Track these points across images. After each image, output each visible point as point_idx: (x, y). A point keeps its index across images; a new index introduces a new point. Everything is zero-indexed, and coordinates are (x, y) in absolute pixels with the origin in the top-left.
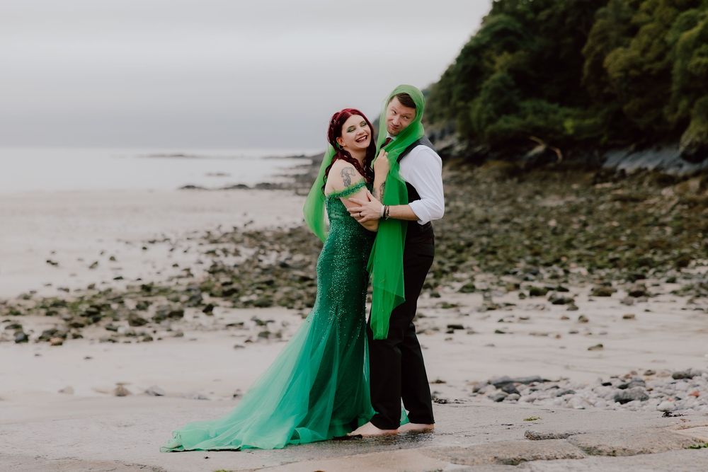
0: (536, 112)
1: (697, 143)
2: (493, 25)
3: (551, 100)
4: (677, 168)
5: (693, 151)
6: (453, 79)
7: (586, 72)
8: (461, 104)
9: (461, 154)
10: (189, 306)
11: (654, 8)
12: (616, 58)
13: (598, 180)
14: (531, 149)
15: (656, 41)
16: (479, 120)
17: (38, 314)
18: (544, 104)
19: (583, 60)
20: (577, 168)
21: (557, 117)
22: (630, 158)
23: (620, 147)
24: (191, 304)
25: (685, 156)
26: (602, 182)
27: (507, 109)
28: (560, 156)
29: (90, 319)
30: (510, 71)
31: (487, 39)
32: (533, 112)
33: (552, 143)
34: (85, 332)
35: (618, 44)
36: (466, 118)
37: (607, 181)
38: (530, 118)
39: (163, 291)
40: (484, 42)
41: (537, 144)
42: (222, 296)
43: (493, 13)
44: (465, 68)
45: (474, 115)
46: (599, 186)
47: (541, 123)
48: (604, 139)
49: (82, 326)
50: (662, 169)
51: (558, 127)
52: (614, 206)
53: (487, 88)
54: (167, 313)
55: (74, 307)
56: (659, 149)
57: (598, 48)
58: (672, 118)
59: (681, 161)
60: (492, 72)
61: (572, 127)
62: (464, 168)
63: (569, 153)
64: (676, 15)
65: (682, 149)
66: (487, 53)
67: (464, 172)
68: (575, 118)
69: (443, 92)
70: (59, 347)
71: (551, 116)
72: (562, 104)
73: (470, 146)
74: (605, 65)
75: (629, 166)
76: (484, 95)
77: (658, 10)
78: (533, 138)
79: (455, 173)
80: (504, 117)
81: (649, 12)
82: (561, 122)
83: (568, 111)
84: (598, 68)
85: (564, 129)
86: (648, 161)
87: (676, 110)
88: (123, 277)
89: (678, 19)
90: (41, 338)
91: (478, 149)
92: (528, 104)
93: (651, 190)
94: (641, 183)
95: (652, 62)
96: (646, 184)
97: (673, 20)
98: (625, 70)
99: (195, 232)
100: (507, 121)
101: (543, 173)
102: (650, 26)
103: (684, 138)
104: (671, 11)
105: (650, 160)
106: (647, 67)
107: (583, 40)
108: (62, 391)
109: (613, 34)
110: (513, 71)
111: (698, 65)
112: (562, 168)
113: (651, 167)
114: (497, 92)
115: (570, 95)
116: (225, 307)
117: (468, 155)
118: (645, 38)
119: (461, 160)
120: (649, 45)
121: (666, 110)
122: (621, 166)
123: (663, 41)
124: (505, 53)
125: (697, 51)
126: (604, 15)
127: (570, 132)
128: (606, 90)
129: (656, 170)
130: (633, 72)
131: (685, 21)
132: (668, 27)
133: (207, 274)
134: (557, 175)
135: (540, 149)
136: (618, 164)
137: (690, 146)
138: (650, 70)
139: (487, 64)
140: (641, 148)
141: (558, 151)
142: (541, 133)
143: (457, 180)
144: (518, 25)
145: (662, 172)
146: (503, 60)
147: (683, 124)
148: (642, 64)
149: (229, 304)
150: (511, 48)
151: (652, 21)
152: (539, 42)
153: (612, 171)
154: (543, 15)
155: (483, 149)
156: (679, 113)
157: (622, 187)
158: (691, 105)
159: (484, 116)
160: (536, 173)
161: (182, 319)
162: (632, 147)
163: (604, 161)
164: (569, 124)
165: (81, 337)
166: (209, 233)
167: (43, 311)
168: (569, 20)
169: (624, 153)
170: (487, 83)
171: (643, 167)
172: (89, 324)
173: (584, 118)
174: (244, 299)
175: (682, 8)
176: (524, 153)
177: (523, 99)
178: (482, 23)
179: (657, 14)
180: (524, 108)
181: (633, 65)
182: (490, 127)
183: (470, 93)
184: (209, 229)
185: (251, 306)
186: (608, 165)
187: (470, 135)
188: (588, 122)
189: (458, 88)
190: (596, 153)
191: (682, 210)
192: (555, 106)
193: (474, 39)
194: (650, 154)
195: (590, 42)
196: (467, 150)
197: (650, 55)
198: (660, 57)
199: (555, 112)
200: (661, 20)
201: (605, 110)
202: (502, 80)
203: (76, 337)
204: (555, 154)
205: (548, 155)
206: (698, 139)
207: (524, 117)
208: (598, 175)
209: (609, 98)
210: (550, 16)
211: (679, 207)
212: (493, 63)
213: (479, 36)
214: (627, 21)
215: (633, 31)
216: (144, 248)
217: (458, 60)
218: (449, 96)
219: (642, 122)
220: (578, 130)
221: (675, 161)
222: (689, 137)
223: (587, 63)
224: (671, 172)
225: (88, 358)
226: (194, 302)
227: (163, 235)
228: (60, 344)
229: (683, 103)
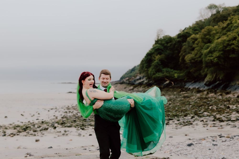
0: (167, 72)
1: (209, 81)
2: (155, 47)
3: (171, 68)
4: (203, 88)
5: (208, 83)
6: (144, 62)
7: (180, 61)
8: (146, 69)
9: (146, 83)
10: (51, 127)
11: (199, 43)
12: (188, 57)
13: (182, 91)
14: (165, 82)
15: (199, 52)
16: (151, 74)
17: (12, 129)
18: (169, 69)
19: (180, 57)
20: (177, 87)
21: (173, 73)
22: (192, 85)
23: (190, 82)
24: (51, 126)
25: (205, 84)
26: (183, 92)
27: (159, 71)
28: (173, 84)
29: (24, 130)
30: (160, 60)
31: (154, 51)
32: (166, 72)
33: (171, 80)
34: (21, 134)
35: (189, 53)
36: (147, 73)
37: (184, 92)
38: (165, 73)
39: (47, 123)
40: (152, 52)
41: (167, 81)
42: (61, 124)
43: (155, 44)
44: (147, 59)
45: (149, 72)
46: (182, 93)
47: (168, 75)
48: (186, 79)
49: (21, 132)
50: (200, 88)
51: (173, 76)
52: (182, 99)
53: (153, 65)
54: (44, 129)
55: (22, 127)
56: (200, 82)
57: (184, 54)
58: (203, 74)
59: (205, 86)
60: (155, 60)
61: (177, 76)
62: (146, 87)
63: (176, 83)
64: (205, 45)
65: (205, 82)
66: (154, 55)
67: (146, 88)
68: (178, 73)
69: (141, 66)
70: (12, 137)
71: (171, 73)
72: (174, 70)
73: (149, 81)
74: (185, 59)
75: (191, 87)
76: (152, 67)
77: (200, 43)
78: (166, 79)
79: (143, 89)
80: (158, 73)
81: (197, 44)
82: (174, 74)
83: (176, 71)
84: (183, 60)
85: (174, 76)
86: (196, 86)
87: (204, 71)
88: (39, 119)
89: (205, 46)
90: (9, 135)
91: (151, 82)
92: (164, 70)
93: (194, 94)
94: (192, 92)
95: (198, 58)
96: (194, 92)
97: (203, 46)
98: (190, 60)
99: (65, 106)
100: (158, 74)
101: (168, 89)
102: (197, 48)
103: (205, 79)
104: (203, 44)
105: (197, 85)
106: (196, 60)
107: (179, 52)
108: (6, 148)
109: (187, 50)
110: (161, 60)
111: (208, 59)
112: (173, 88)
113: (197, 87)
114: (156, 66)
115: (176, 67)
116: (60, 127)
117: (148, 84)
118: (196, 51)
119: (146, 85)
120: (197, 53)
121: (201, 72)
122: (190, 87)
123: (201, 52)
124: (158, 55)
125: (208, 56)
126: (185, 45)
127: (176, 77)
128: (186, 66)
129: (198, 88)
130: (192, 61)
131: (206, 47)
132: (202, 48)
133: (61, 118)
134: (171, 89)
135: (168, 82)
136: (189, 86)
137: (207, 82)
138: (197, 60)
139: (153, 58)
140: (195, 82)
141: (173, 83)
142: (168, 78)
143: (144, 91)
144: (162, 47)
145: (199, 89)
146: (157, 57)
147: (206, 76)
148: (195, 59)
149: (61, 126)
150: (160, 54)
151: (198, 47)
152: (168, 52)
153: (187, 89)
154: (169, 45)
155: (152, 82)
156: (205, 72)
157: (187, 93)
158: (208, 71)
159: (152, 73)
160: (166, 89)
161: (47, 130)
162: (193, 82)
163: (185, 85)
164: (176, 75)
165: (19, 135)
166: (68, 106)
167: (13, 128)
168: (176, 46)
169: (191, 83)
170: (153, 63)
171: (195, 87)
172: (23, 131)
173: (180, 73)
174: (66, 125)
175: (206, 43)
176: (163, 83)
177: (163, 68)
178: (153, 47)
179: (199, 44)
180: (164, 71)
181: (193, 59)
182: (154, 76)
183: (148, 66)
184: (69, 105)
185: (66, 127)
186: (186, 87)
187: (149, 78)
188: (181, 74)
189: (145, 65)
190: (183, 83)
191: (198, 100)
192: (172, 70)
193: (150, 51)
194: (197, 84)
195: (181, 52)
196: (148, 82)
197: (197, 56)
198: (200, 57)
199: (172, 72)
200: (200, 46)
201: (186, 71)
202: (157, 63)
203: (17, 135)
204: (172, 83)
205: (170, 84)
206: (209, 80)
207: (163, 73)
208: (182, 90)
209: (187, 68)
210: (171, 45)
211: (197, 99)
212: (155, 58)
213: (151, 50)
214: (192, 46)
215: (193, 49)
216: (49, 111)
217: (145, 57)
218: (143, 67)
219: (195, 75)
220: (178, 77)
221: (203, 86)
222: (207, 79)
223: (181, 58)
224: (201, 89)
225: (17, 140)
226: (52, 126)
227: (56, 107)
228: (13, 137)
229: (206, 70)
